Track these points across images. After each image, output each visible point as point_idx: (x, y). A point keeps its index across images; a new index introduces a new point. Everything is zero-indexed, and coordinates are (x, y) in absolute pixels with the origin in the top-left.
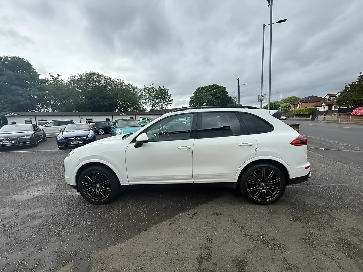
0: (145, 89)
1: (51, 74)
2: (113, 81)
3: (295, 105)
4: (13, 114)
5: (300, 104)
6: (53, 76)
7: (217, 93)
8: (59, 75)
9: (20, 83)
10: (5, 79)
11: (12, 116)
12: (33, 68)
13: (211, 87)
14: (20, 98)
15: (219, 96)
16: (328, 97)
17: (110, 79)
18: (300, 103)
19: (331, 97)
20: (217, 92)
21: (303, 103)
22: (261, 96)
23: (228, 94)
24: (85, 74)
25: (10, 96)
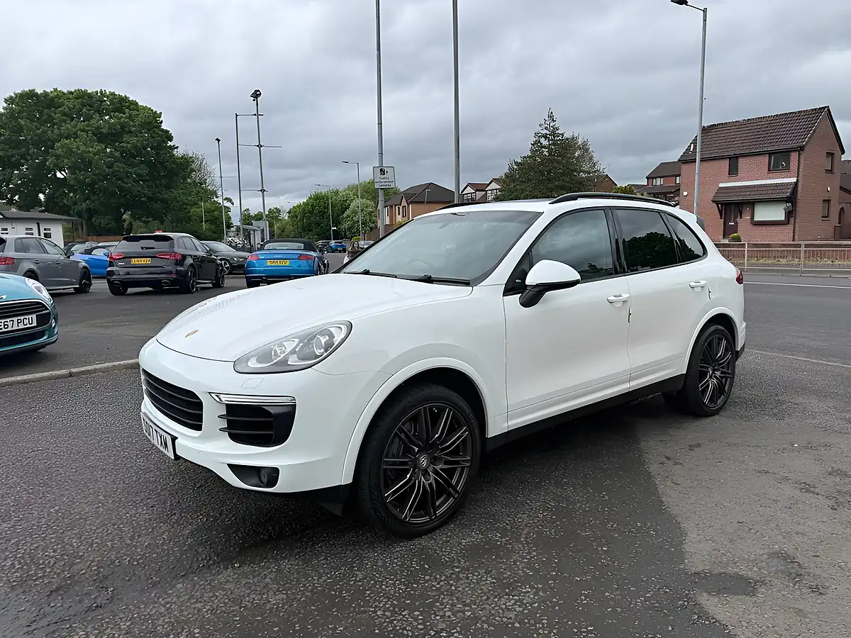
3: (391, 207)
5: (406, 204)
7: (124, 130)
13: (88, 103)
15: (135, 147)
16: (469, 190)
18: (404, 203)
19: (476, 191)
20: (123, 128)
21: (412, 202)
22: (381, 170)
23: (170, 143)
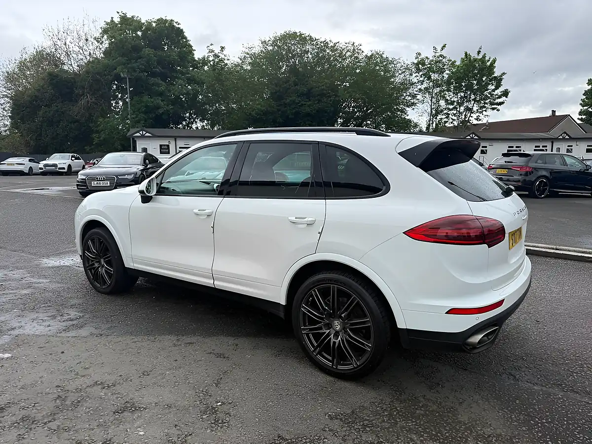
0: (417, 64)
1: (211, 47)
2: (333, 49)
4: (144, 133)
6: (213, 51)
8: (223, 48)
9: (163, 71)
10: (142, 64)
11: (143, 136)
12: (186, 38)
14: (158, 101)
17: (326, 44)
24: (273, 39)
25: (146, 98)
